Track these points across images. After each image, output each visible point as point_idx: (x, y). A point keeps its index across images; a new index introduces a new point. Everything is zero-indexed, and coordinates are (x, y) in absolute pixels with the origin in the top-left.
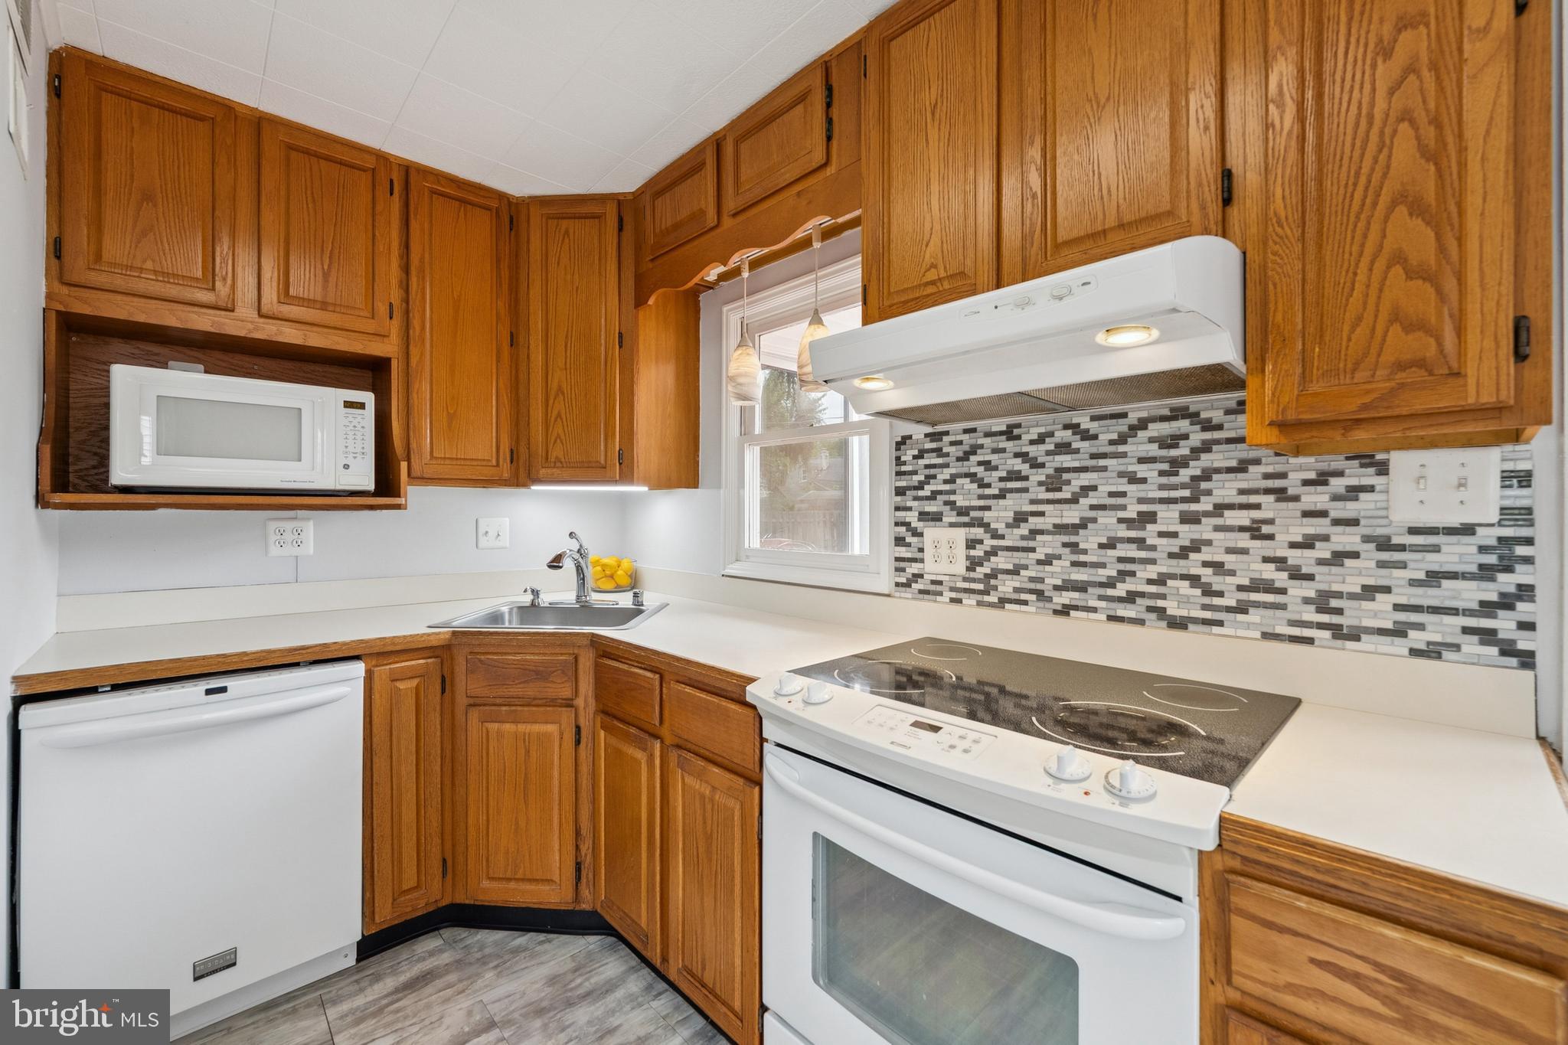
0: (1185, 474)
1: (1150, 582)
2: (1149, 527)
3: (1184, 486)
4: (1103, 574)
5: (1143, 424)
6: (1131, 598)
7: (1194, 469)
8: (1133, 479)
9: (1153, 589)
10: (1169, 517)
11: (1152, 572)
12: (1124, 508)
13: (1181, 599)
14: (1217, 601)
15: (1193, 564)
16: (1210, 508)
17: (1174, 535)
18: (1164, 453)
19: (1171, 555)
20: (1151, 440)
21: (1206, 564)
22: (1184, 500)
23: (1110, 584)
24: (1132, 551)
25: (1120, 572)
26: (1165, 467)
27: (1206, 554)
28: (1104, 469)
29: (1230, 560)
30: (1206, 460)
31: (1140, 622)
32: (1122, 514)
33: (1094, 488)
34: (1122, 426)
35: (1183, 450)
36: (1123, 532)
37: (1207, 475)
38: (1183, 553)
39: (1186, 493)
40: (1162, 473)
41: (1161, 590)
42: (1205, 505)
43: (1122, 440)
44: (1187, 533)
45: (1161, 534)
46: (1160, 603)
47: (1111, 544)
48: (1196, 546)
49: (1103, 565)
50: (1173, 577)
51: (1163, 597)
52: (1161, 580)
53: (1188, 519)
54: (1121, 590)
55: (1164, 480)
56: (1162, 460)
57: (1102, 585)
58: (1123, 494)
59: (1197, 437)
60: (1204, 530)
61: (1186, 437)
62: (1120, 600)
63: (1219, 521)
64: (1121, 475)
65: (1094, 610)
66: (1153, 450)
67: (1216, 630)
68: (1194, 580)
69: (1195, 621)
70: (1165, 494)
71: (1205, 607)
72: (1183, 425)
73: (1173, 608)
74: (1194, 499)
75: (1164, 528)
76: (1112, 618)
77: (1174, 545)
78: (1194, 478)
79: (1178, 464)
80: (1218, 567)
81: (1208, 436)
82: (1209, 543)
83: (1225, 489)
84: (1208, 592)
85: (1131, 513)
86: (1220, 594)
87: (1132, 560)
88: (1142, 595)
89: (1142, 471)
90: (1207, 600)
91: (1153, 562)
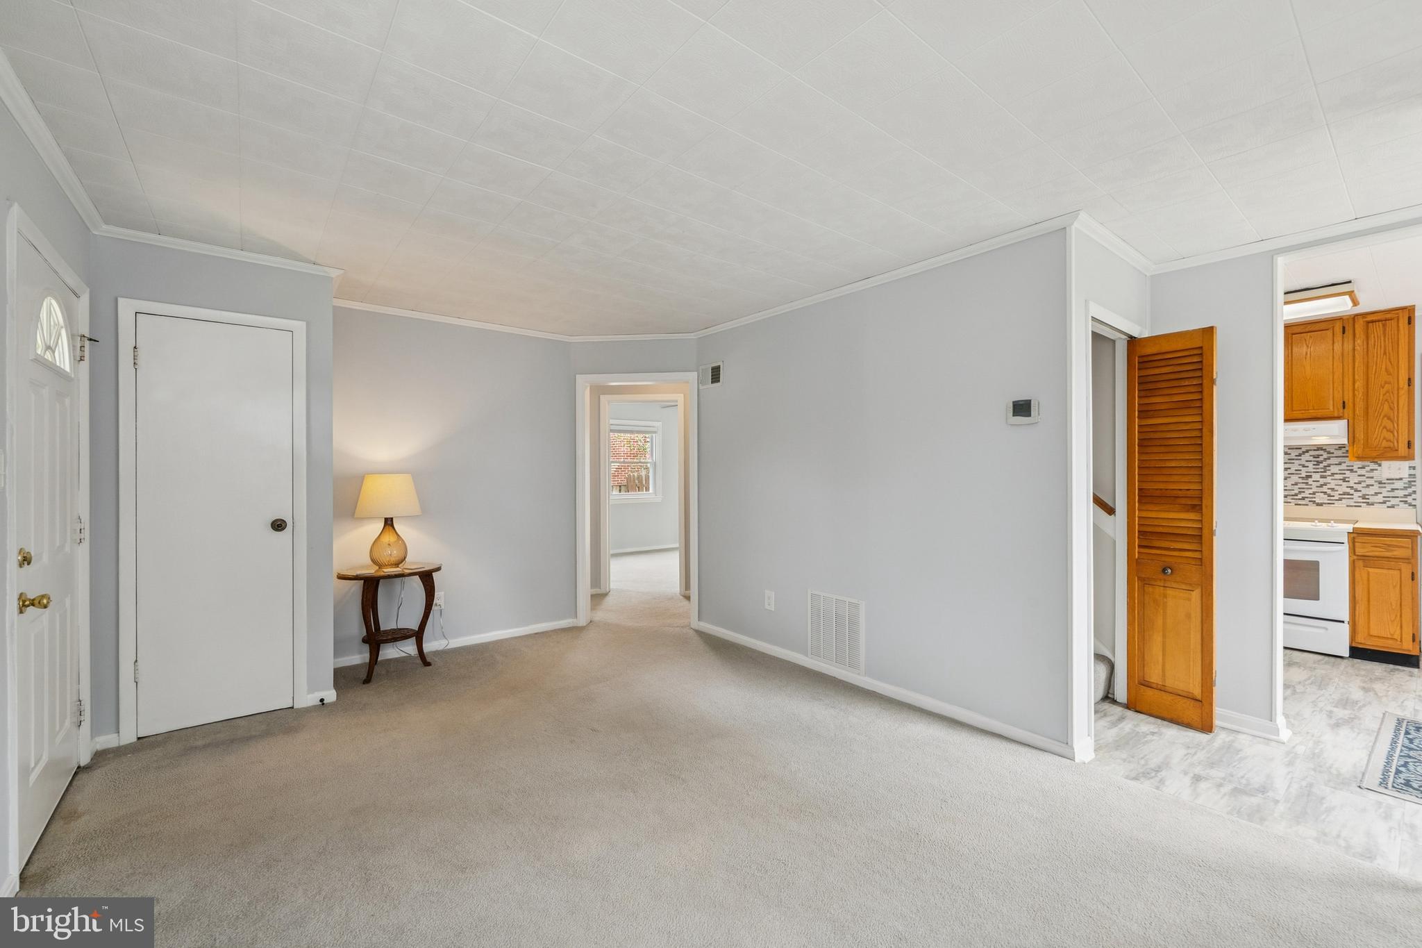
0: (1321, 466)
1: (1310, 494)
2: (1310, 479)
3: (1322, 468)
4: (1293, 493)
5: (1307, 451)
6: (1303, 498)
7: (1325, 464)
8: (1304, 466)
9: (1311, 496)
10: (1316, 477)
11: (1311, 491)
12: (1300, 474)
13: (1320, 498)
14: (1332, 498)
15: (1325, 489)
16: (1330, 474)
17: (1318, 481)
18: (1314, 459)
19: (1317, 487)
20: (1311, 456)
21: (1328, 489)
22: (1321, 472)
23: (1296, 495)
24: (1304, 486)
25: (1299, 492)
26: (1315, 463)
27: (1329, 486)
28: (1293, 463)
29: (1336, 488)
30: (1328, 462)
31: (1307, 505)
32: (1300, 476)
33: (1290, 468)
34: (1300, 451)
35: (1321, 459)
36: (1301, 481)
37: (1329, 466)
38: (1321, 486)
39: (1322, 470)
40: (1314, 465)
41: (1314, 496)
42: (1328, 473)
43: (1300, 455)
44: (1322, 481)
45: (1314, 481)
46: (1314, 499)
47: (1296, 484)
48: (1325, 484)
49: (1293, 490)
50: (1317, 492)
51: (1315, 498)
52: (1314, 493)
53: (1322, 477)
54: (1300, 496)
55: (1314, 467)
56: (1314, 461)
57: (1293, 495)
58: (1300, 470)
59: (1325, 456)
60: (1329, 479)
61: (1322, 455)
62: (1300, 499)
63: (1333, 478)
64: (1300, 465)
65: (1290, 502)
66: (1311, 458)
67: (1333, 505)
68: (1325, 493)
69: (1325, 504)
70: (1315, 470)
71: (1328, 500)
72: (1321, 452)
73: (1318, 500)
74: (1325, 472)
75: (1315, 480)
76: (1296, 504)
77: (1318, 484)
78: (1325, 466)
79: (1319, 463)
80: (1333, 489)
81: (1329, 455)
82: (1329, 483)
83: (1334, 469)
84: (1329, 496)
85: (1304, 475)
86: (1333, 496)
87: (1303, 488)
88: (1307, 498)
89: (1307, 464)
90: (1329, 498)
91: (1311, 489)
